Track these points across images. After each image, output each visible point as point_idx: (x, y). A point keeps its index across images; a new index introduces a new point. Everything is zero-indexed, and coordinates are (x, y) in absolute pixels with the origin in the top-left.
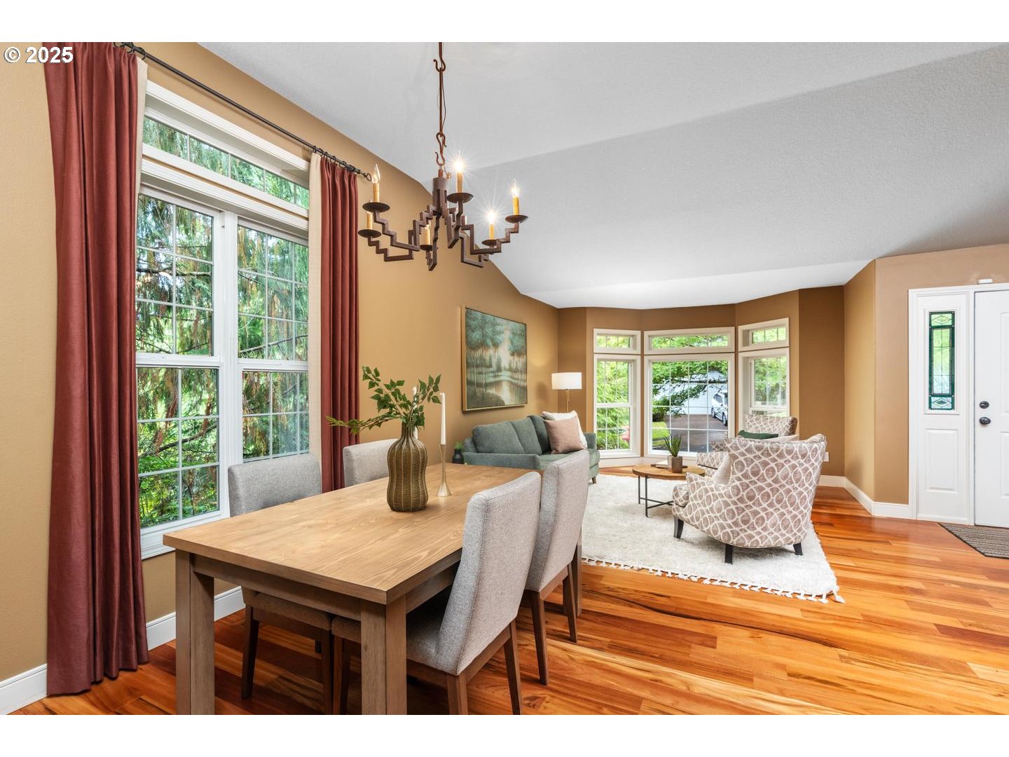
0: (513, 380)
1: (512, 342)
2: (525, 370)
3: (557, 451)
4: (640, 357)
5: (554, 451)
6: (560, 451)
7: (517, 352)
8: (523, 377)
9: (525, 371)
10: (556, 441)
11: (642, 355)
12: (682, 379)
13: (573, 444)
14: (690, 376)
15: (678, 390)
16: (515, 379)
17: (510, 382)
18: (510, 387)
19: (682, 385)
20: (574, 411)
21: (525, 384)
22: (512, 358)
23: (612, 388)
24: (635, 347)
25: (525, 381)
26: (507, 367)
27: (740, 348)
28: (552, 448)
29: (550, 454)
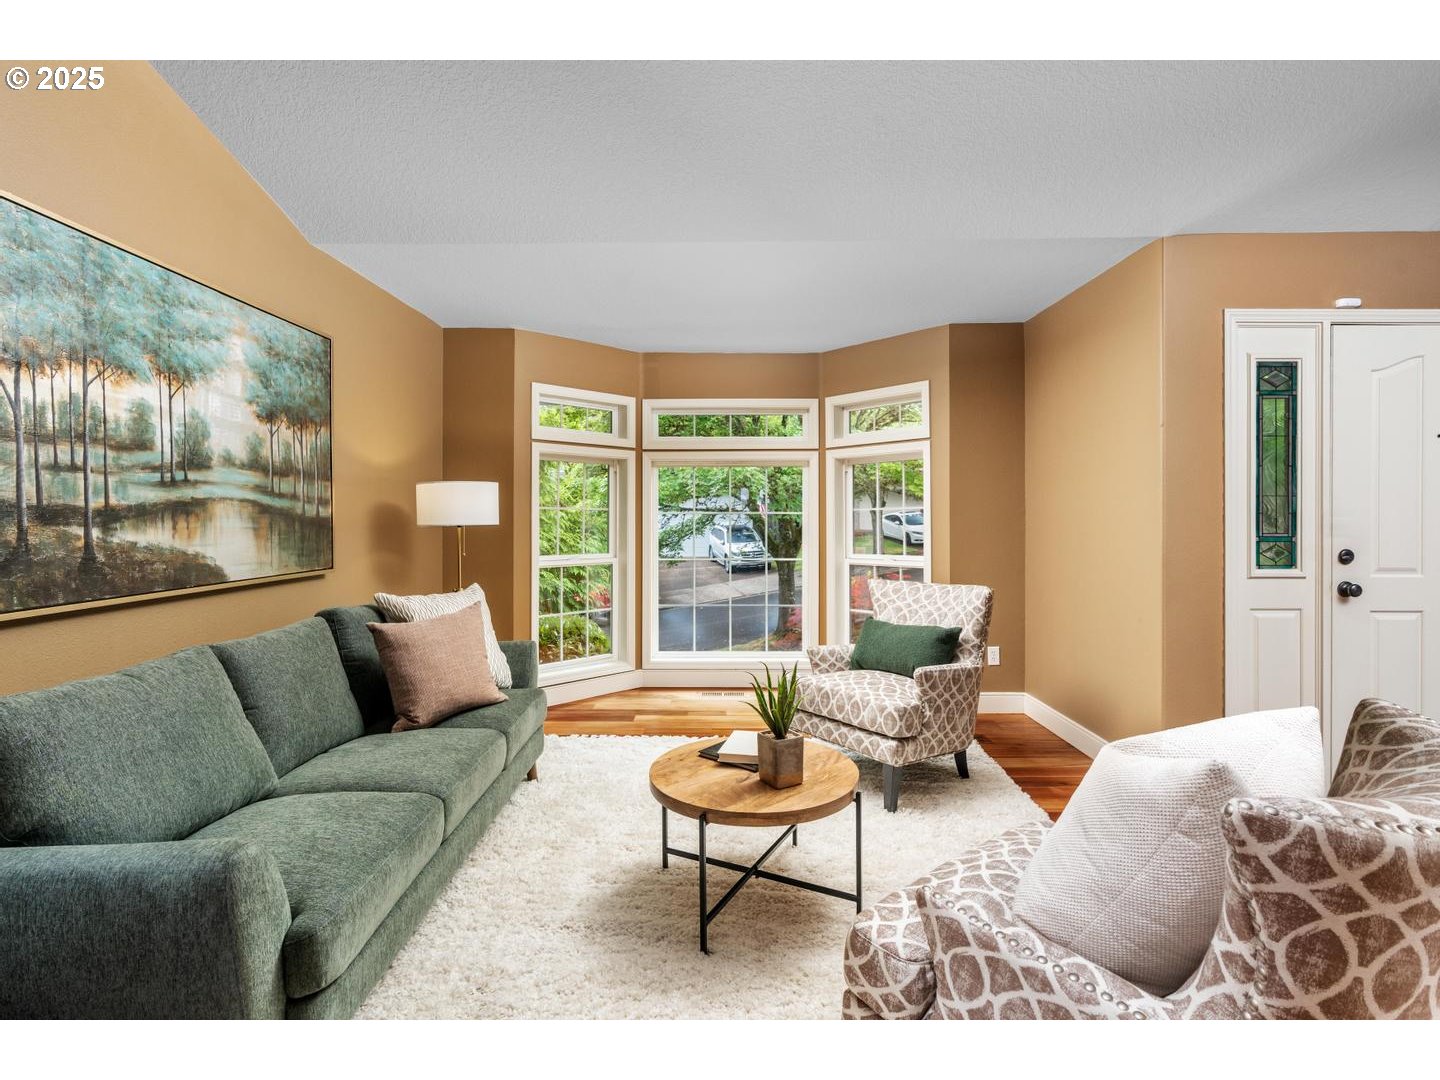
0: (266, 500)
1: (265, 380)
2: (324, 469)
3: (412, 720)
4: (634, 453)
5: (402, 721)
6: (423, 718)
7: (287, 411)
8: (317, 489)
9: (326, 474)
10: (408, 691)
11: (640, 450)
12: (681, 505)
13: (465, 692)
14: (695, 500)
15: (675, 523)
16: (281, 496)
17: (254, 503)
18: (254, 520)
19: (681, 514)
20: (476, 586)
21: (324, 512)
22: (263, 429)
23: (569, 520)
24: (623, 433)
25: (324, 502)
26: (241, 453)
27: (830, 442)
28: (397, 710)
29: (388, 730)
